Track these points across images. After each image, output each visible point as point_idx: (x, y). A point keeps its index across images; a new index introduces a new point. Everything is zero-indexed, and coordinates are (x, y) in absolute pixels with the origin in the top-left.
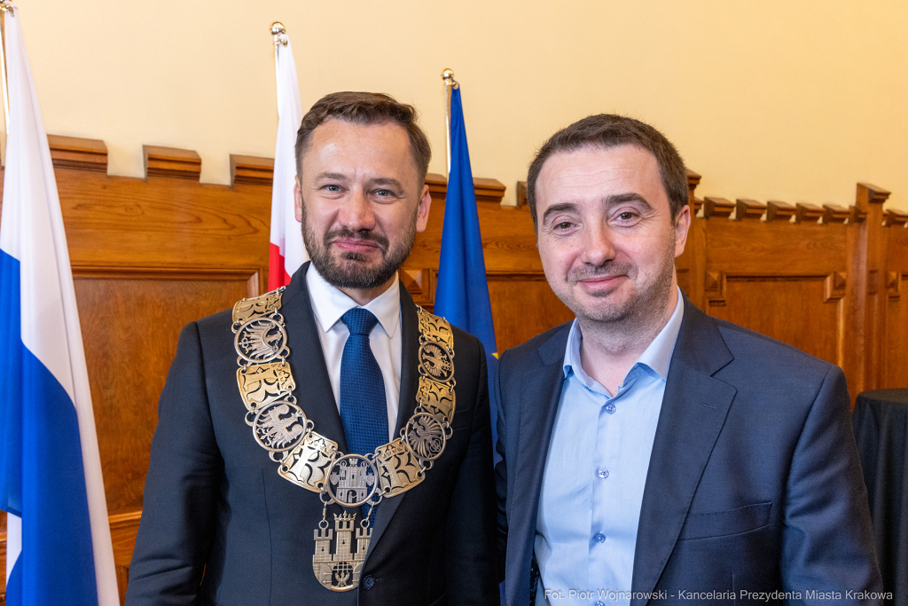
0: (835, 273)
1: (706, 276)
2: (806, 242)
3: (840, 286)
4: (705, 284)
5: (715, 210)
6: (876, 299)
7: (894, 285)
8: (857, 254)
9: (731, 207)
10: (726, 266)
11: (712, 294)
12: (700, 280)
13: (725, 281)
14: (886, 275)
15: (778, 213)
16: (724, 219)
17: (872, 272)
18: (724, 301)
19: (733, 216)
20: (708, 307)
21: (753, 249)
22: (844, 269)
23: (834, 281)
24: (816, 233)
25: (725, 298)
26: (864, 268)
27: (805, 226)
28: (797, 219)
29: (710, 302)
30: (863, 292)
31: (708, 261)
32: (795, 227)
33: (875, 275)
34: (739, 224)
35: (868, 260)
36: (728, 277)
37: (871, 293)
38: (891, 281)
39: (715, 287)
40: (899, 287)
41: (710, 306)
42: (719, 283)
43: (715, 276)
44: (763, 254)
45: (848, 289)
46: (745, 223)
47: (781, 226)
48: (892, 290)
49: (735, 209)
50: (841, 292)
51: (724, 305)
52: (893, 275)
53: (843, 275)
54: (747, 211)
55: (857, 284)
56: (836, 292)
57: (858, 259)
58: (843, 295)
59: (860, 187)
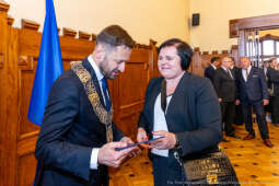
26: (152, 61)
32: (138, 50)
45: (150, 67)
53: (148, 63)
56: (147, 68)
59: (151, 41)
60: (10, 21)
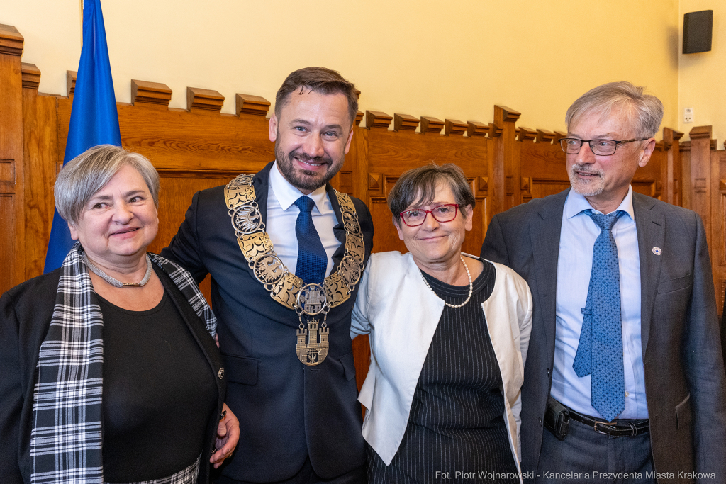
0: (479, 177)
1: (369, 177)
2: (454, 151)
3: (483, 188)
4: (368, 184)
5: (377, 122)
6: (513, 199)
7: (527, 188)
8: (496, 162)
9: (390, 119)
10: (386, 170)
11: (374, 193)
12: (363, 181)
13: (385, 182)
14: (521, 180)
15: (431, 127)
16: (385, 129)
17: (508, 177)
18: (385, 199)
19: (391, 127)
20: (371, 204)
21: (410, 156)
22: (486, 174)
23: (478, 185)
24: (463, 144)
25: (386, 196)
26: (502, 174)
27: (452, 138)
28: (446, 132)
29: (372, 199)
30: (502, 193)
31: (370, 165)
32: (443, 138)
33: (512, 179)
34: (397, 134)
35: (504, 167)
36: (387, 179)
37: (508, 194)
38: (524, 184)
39: (376, 187)
40: (531, 190)
41: (373, 203)
42: (380, 185)
43: (376, 177)
44: (418, 160)
45: (490, 192)
46: (402, 134)
47: (431, 137)
48: (525, 192)
49: (393, 121)
50: (485, 193)
51: (386, 203)
52: (526, 180)
53: (486, 179)
54: (404, 124)
55: (498, 187)
56: (480, 193)
57: (498, 167)
58: (487, 195)
59: (497, 108)
60: (30, 79)
